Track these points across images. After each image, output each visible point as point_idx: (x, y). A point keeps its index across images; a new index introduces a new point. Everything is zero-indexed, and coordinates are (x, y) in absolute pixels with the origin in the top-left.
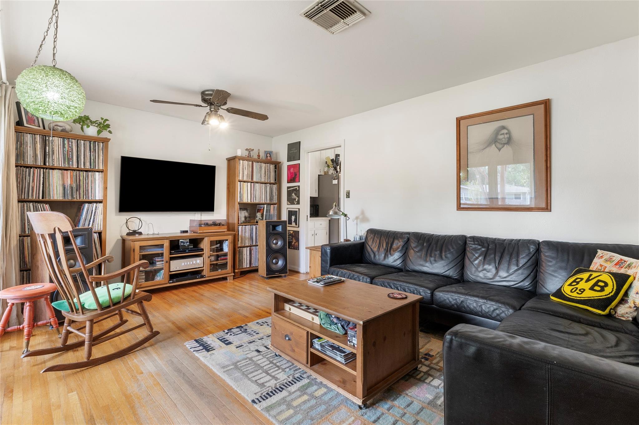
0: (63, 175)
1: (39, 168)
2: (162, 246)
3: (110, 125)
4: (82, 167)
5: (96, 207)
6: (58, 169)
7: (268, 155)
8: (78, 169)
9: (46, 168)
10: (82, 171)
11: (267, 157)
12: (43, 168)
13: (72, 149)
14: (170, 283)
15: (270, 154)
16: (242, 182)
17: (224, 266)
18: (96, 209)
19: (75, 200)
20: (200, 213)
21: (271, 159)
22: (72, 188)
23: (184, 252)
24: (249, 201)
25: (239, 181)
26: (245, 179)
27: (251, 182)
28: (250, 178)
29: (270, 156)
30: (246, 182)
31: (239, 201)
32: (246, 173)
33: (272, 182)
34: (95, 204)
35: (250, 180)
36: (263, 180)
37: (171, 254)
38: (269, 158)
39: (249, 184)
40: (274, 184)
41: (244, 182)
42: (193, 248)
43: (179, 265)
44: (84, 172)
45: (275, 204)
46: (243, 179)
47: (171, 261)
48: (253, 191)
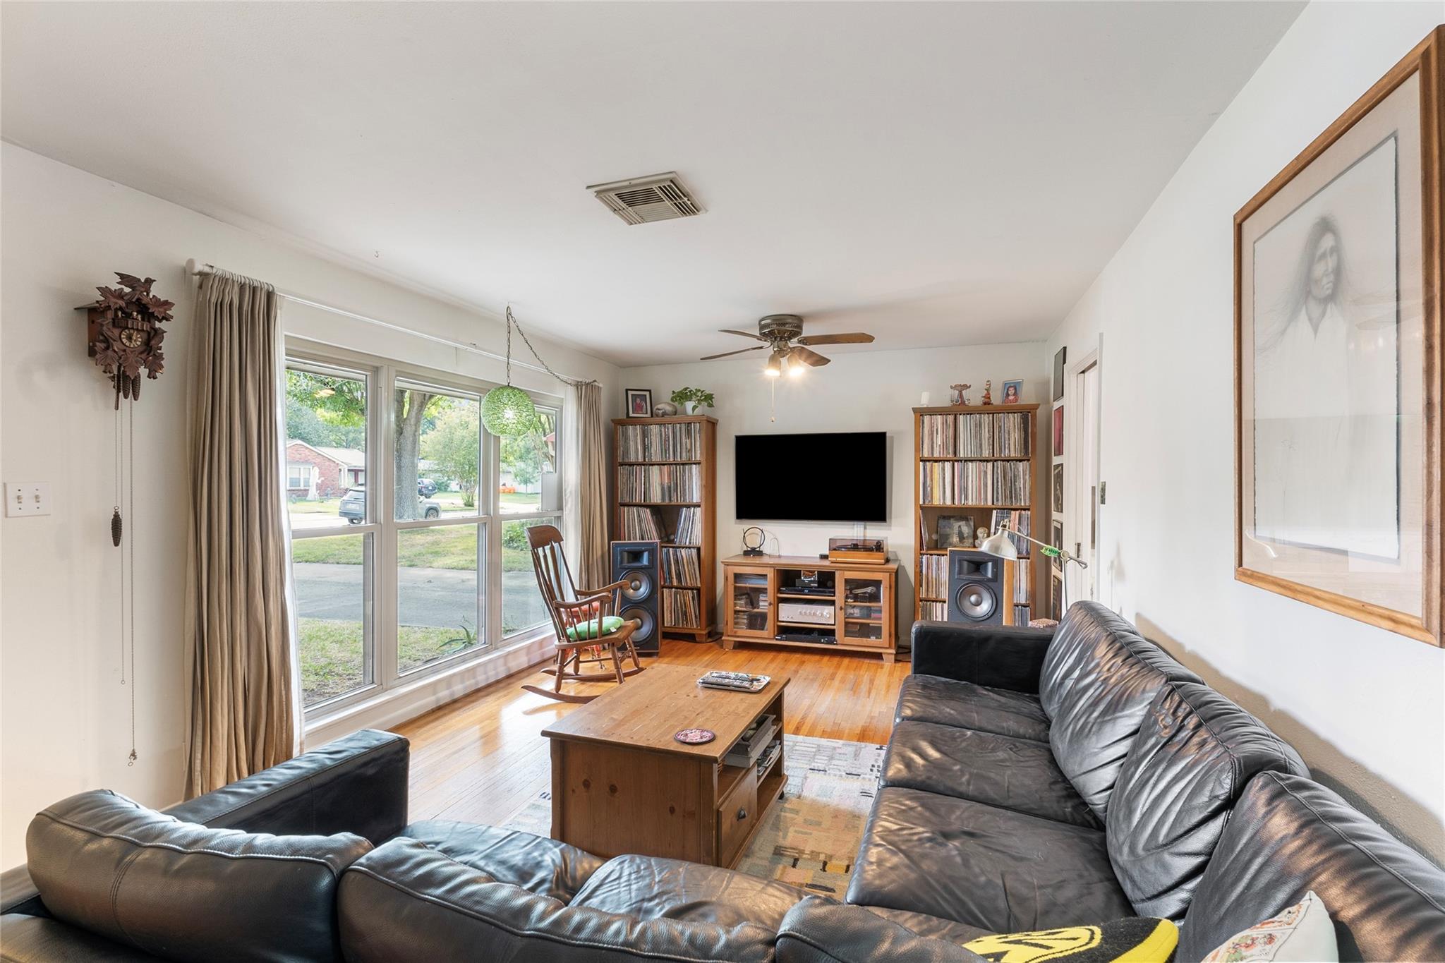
0: (661, 470)
1: (640, 464)
2: (764, 576)
3: (713, 394)
4: (679, 459)
5: (694, 512)
6: (658, 464)
7: (1011, 391)
8: (674, 462)
9: (646, 465)
10: (678, 464)
11: (1008, 395)
12: (644, 465)
13: (669, 437)
14: (777, 639)
15: (1015, 389)
16: (929, 461)
17: (877, 631)
18: (693, 516)
19: (673, 503)
20: (863, 523)
21: (1016, 401)
22: (670, 488)
23: (801, 592)
24: (949, 502)
25: (921, 461)
26: (936, 455)
27: (954, 461)
28: (951, 450)
29: (1015, 394)
30: (940, 461)
31: (921, 502)
32: (938, 440)
33: (1013, 455)
34: (693, 509)
35: (951, 456)
36: (986, 454)
37: (779, 591)
38: (1011, 398)
39: (948, 465)
40: (1020, 461)
41: (936, 461)
42: (818, 587)
43: (792, 614)
44: (681, 467)
45: (1025, 510)
46: (932, 453)
47: (780, 605)
48: (960, 477)
